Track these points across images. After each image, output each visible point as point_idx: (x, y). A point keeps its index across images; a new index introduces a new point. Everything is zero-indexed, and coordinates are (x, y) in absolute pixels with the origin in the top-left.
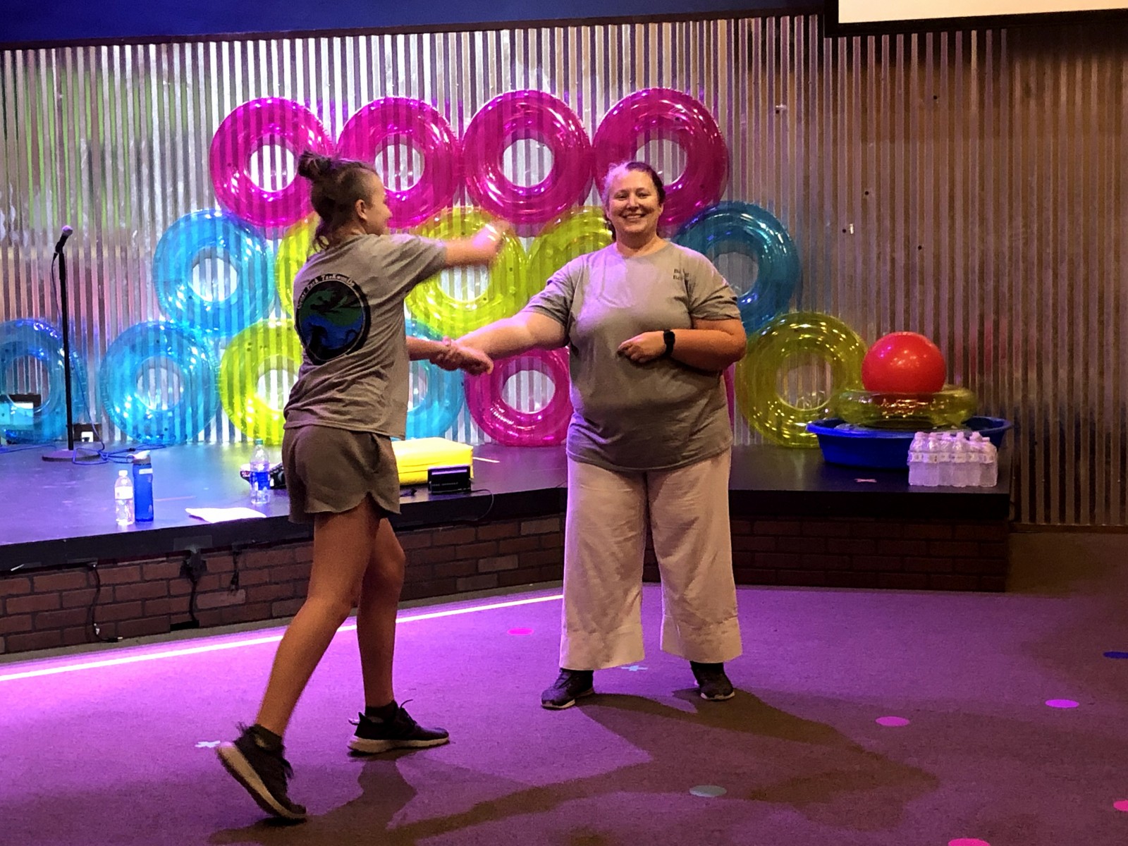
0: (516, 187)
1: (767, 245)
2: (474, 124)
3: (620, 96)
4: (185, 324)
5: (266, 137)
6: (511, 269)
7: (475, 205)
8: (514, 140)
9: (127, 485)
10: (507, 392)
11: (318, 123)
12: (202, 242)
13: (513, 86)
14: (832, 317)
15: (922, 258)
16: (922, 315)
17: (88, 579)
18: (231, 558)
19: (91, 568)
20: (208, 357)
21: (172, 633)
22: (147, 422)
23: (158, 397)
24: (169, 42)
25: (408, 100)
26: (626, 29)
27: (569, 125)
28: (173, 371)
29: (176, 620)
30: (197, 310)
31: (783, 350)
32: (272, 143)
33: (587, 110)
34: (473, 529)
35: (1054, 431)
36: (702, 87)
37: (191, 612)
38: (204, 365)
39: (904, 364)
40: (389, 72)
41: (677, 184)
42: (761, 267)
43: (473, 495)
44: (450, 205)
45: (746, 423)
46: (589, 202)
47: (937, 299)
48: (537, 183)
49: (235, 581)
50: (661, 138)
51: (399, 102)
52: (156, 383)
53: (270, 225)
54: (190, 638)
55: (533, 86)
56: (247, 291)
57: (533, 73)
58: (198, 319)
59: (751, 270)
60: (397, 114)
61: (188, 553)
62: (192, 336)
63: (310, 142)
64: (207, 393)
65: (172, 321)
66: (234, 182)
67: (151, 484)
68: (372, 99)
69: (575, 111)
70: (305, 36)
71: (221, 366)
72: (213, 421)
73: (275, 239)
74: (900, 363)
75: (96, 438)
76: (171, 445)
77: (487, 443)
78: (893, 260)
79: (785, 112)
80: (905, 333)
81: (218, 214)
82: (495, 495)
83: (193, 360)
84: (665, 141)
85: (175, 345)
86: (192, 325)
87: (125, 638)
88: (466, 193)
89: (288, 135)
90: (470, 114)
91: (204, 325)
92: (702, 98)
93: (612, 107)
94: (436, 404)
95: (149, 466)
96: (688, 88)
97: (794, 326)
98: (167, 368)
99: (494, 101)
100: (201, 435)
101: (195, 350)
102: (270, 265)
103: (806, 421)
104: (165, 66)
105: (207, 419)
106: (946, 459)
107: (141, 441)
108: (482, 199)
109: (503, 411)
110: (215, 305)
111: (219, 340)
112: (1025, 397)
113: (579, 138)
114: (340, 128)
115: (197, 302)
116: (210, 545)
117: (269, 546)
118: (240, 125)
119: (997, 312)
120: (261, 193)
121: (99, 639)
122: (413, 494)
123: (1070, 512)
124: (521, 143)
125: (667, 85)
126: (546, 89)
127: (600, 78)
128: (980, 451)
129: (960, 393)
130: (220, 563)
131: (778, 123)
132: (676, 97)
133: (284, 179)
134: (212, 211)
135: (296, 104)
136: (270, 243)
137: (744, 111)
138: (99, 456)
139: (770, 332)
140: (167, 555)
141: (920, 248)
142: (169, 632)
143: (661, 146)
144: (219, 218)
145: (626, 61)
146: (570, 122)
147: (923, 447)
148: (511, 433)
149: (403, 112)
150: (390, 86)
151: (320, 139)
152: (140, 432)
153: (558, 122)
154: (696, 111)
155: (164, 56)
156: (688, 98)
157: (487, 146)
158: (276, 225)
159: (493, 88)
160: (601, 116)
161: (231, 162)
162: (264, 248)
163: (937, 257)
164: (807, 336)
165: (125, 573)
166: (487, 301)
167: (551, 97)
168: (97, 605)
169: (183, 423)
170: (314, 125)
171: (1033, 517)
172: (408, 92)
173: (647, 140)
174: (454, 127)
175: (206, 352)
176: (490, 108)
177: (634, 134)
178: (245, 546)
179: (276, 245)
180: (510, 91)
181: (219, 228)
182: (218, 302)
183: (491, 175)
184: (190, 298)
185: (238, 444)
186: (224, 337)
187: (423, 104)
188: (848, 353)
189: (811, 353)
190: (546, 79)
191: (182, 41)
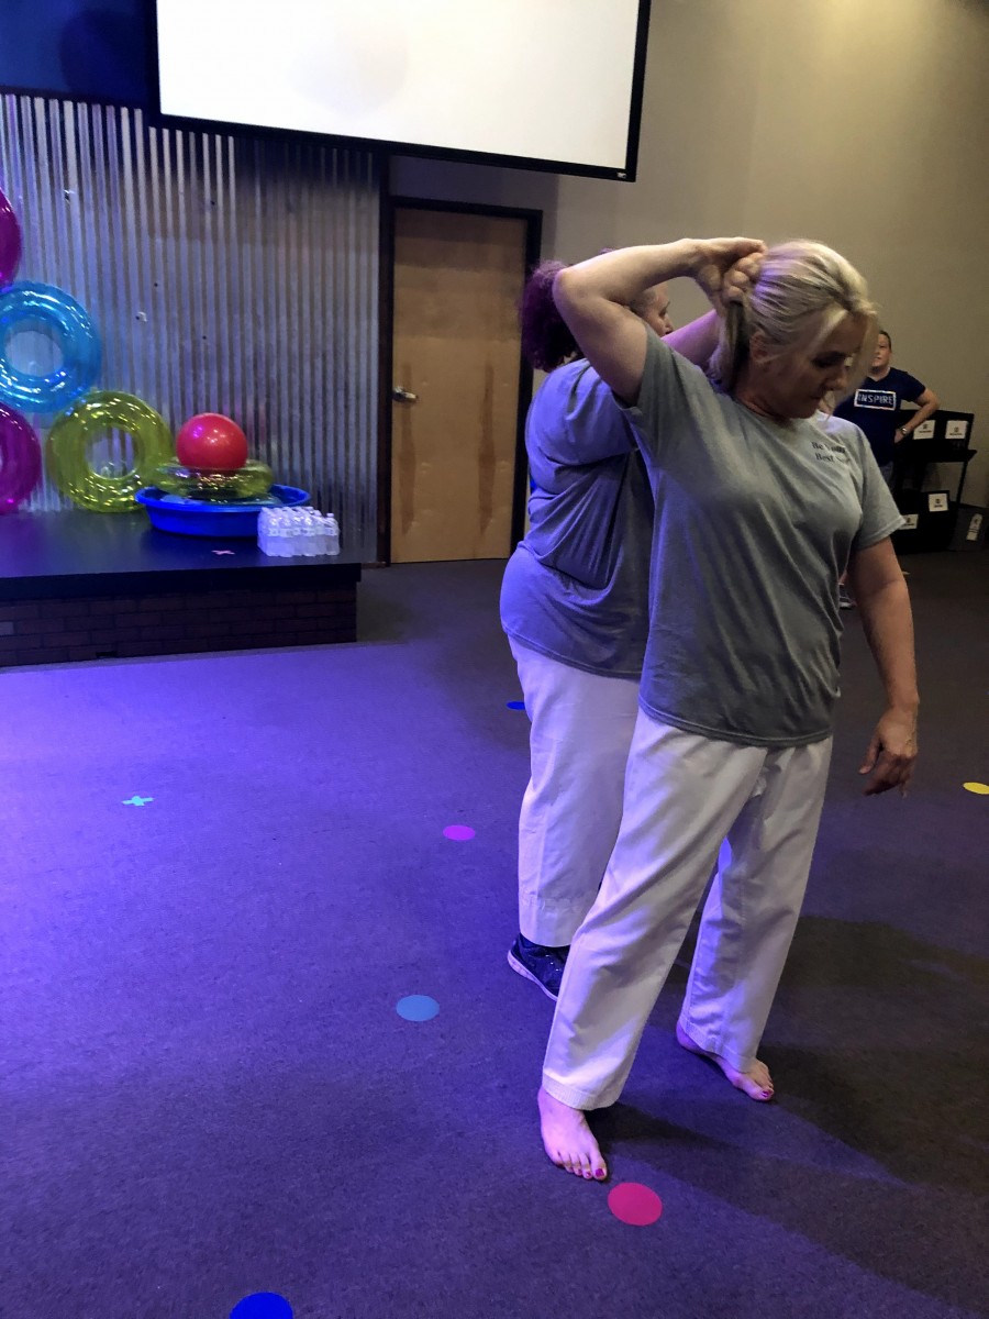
14: (131, 395)
15: (206, 347)
39: (216, 442)
42: (65, 351)
74: (213, 441)
80: (207, 414)
97: (90, 406)
131: (68, 208)
137: (32, 192)
141: (204, 337)
163: (219, 346)
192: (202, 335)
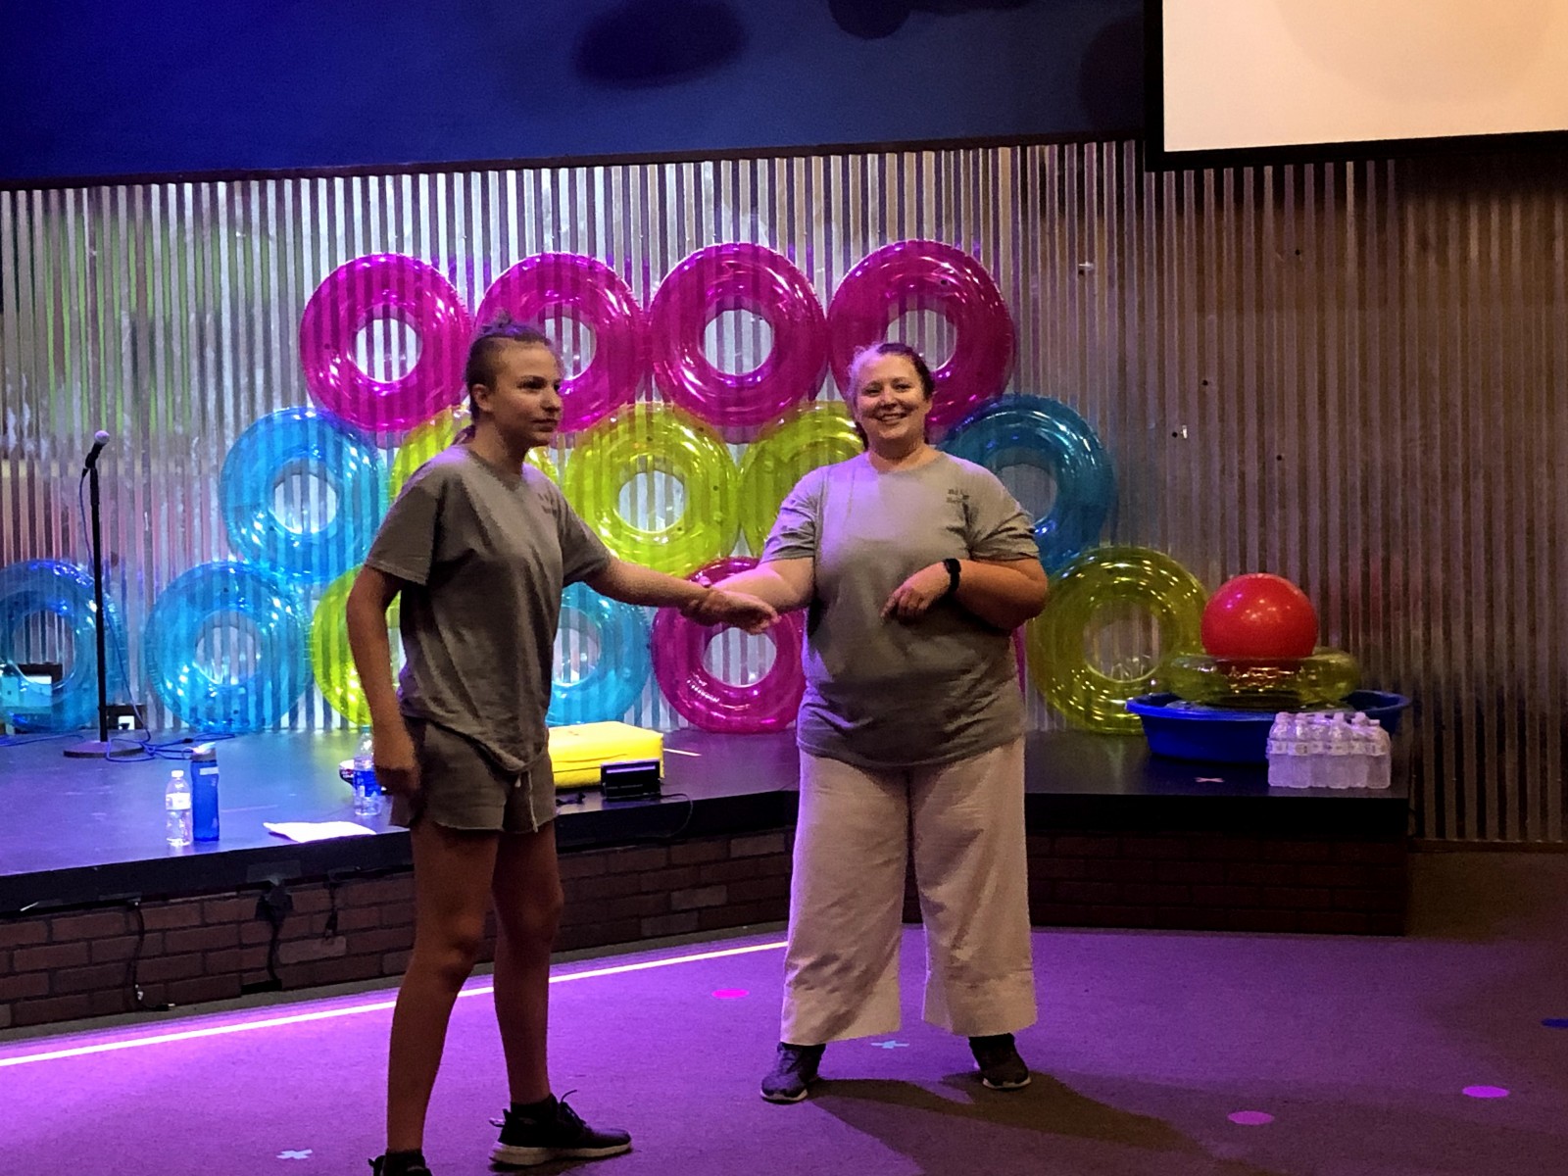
0: (721, 375)
1: (1069, 454)
2: (664, 291)
3: (865, 251)
4: (264, 565)
5: (378, 309)
6: (716, 488)
7: (666, 400)
8: (719, 313)
9: (183, 791)
10: (710, 656)
11: (450, 289)
12: (288, 453)
13: (718, 239)
14: (1159, 553)
15: (1283, 472)
16: (1284, 550)
17: (127, 923)
18: (326, 891)
19: (131, 908)
20: (294, 611)
21: (245, 997)
22: (210, 702)
23: (225, 667)
24: (245, 178)
25: (573, 257)
26: (872, 159)
27: (796, 291)
28: (247, 631)
29: (249, 979)
30: (281, 546)
31: (1092, 599)
32: (386, 317)
33: (819, 270)
34: (663, 850)
35: (1468, 711)
36: (977, 239)
37: (270, 968)
38: (289, 621)
39: (1261, 618)
40: (548, 219)
41: (943, 371)
42: (1062, 487)
43: (664, 801)
44: (632, 401)
45: (1041, 698)
46: (822, 396)
47: (1304, 529)
48: (752, 370)
49: (332, 923)
50: (921, 307)
51: (562, 260)
52: (222, 647)
53: (383, 428)
54: (270, 1004)
55: (745, 238)
56: (350, 519)
57: (745, 220)
58: (281, 558)
59: (1047, 487)
60: (558, 277)
61: (268, 886)
62: (273, 581)
63: (439, 315)
64: (294, 662)
65: (246, 562)
66: (334, 370)
67: (215, 789)
68: (525, 256)
69: (804, 273)
70: (432, 171)
71: (313, 624)
72: (301, 700)
73: (389, 448)
74: (1254, 616)
75: (139, 725)
76: (242, 733)
77: (683, 729)
78: (1242, 476)
79: (1091, 272)
80: (1260, 575)
81: (310, 414)
82: (694, 802)
83: (275, 616)
84: (927, 313)
85: (249, 596)
86: (273, 568)
87: (177, 1005)
88: (654, 383)
89: (409, 305)
90: (658, 276)
91: (290, 569)
92: (977, 253)
93: (853, 267)
94: (612, 673)
95: (213, 763)
96: (958, 239)
97: (1106, 565)
98: (238, 628)
99: (692, 257)
100: (285, 720)
101: (277, 602)
102: (381, 484)
103: (1124, 697)
104: (239, 211)
105: (293, 697)
106: (1320, 750)
107: (201, 728)
108: (675, 392)
109: (704, 684)
110: (306, 536)
111: (312, 587)
112: (1427, 664)
113: (809, 308)
114: (479, 296)
115: (281, 534)
116: (299, 874)
117: (379, 875)
118: (343, 292)
119: (1386, 546)
120: (371, 384)
121: (143, 1007)
122: (580, 802)
123: (1492, 823)
124: (729, 316)
125: (929, 237)
126: (764, 242)
127: (839, 228)
128: (1367, 740)
129: (1336, 659)
130: (312, 899)
131: (1082, 287)
132: (942, 252)
133: (403, 365)
134: (303, 411)
135: (419, 263)
136: (382, 453)
137: (1035, 271)
138: (141, 750)
139: (1073, 575)
140: (238, 889)
141: (1279, 458)
142: (239, 996)
143: (921, 318)
144: (312, 419)
145: (873, 205)
146: (797, 286)
147: (1287, 733)
148: (716, 714)
149: (567, 273)
150: (548, 238)
151: (452, 310)
152: (199, 717)
153: (781, 287)
154: (969, 271)
155: (238, 198)
156: (959, 253)
157: (684, 318)
158: (391, 428)
159: (691, 241)
160: (838, 280)
161: (330, 342)
162: (374, 460)
163: (1303, 471)
164: (1124, 579)
165: (178, 915)
166: (682, 533)
167: (772, 253)
168: (139, 958)
169: (260, 704)
170: (444, 291)
171: (1441, 831)
172: (574, 244)
173: (902, 312)
174: (637, 294)
175: (293, 605)
176: (686, 268)
177: (885, 303)
178: (348, 876)
179: (390, 456)
180: (714, 244)
181: (313, 432)
182: (310, 534)
183: (688, 359)
184: (272, 529)
185: (337, 733)
186: (317, 583)
187: (595, 262)
188: (1184, 604)
189: (1131, 602)
190: (763, 229)
191: (262, 178)
192: (1276, 454)
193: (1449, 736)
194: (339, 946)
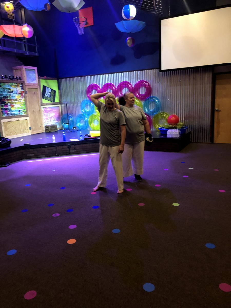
2: (119, 86)
3: (138, 81)
5: (94, 89)
8: (124, 88)
12: (86, 103)
13: (124, 80)
14: (166, 112)
15: (179, 104)
17: (55, 148)
21: (67, 155)
23: (82, 124)
26: (138, 72)
27: (131, 86)
29: (67, 153)
33: (133, 83)
37: (69, 152)
39: (173, 119)
40: (108, 79)
42: (156, 106)
45: (153, 127)
50: (143, 87)
52: (82, 122)
55: (126, 80)
56: (92, 110)
57: (126, 78)
61: (69, 145)
62: (86, 116)
63: (98, 90)
65: (83, 114)
68: (105, 84)
71: (89, 120)
72: (88, 127)
75: (76, 129)
78: (174, 104)
79: (160, 83)
83: (86, 119)
85: (84, 117)
86: (85, 114)
87: (61, 155)
89: (96, 89)
90: (118, 84)
91: (87, 114)
98: (83, 120)
106: (172, 133)
110: (88, 112)
113: (132, 88)
114: (102, 87)
115: (86, 111)
116: (71, 144)
117: (79, 144)
118: (90, 87)
121: (57, 156)
123: (201, 140)
124: (125, 88)
125: (144, 80)
126: (128, 81)
127: (135, 79)
128: (177, 132)
129: (181, 123)
130: (73, 146)
134: (87, 99)
135: (97, 85)
137: (154, 83)
139: (158, 114)
140: (66, 145)
147: (169, 132)
149: (110, 85)
150: (108, 81)
151: (100, 89)
152: (80, 128)
153: (129, 86)
154: (147, 83)
155: (81, 79)
156: (147, 81)
157: (120, 88)
159: (121, 81)
160: (135, 84)
161: (89, 92)
163: (181, 103)
164: (163, 115)
165: (60, 148)
168: (57, 151)
169: (85, 127)
170: (99, 87)
171: (194, 141)
172: (110, 82)
173: (141, 88)
177: (139, 87)
178: (76, 144)
181: (88, 101)
183: (120, 93)
186: (89, 116)
187: (112, 84)
189: (163, 118)
190: (128, 79)
191: (83, 76)
192: (178, 102)
193: (195, 131)
194: (76, 151)
